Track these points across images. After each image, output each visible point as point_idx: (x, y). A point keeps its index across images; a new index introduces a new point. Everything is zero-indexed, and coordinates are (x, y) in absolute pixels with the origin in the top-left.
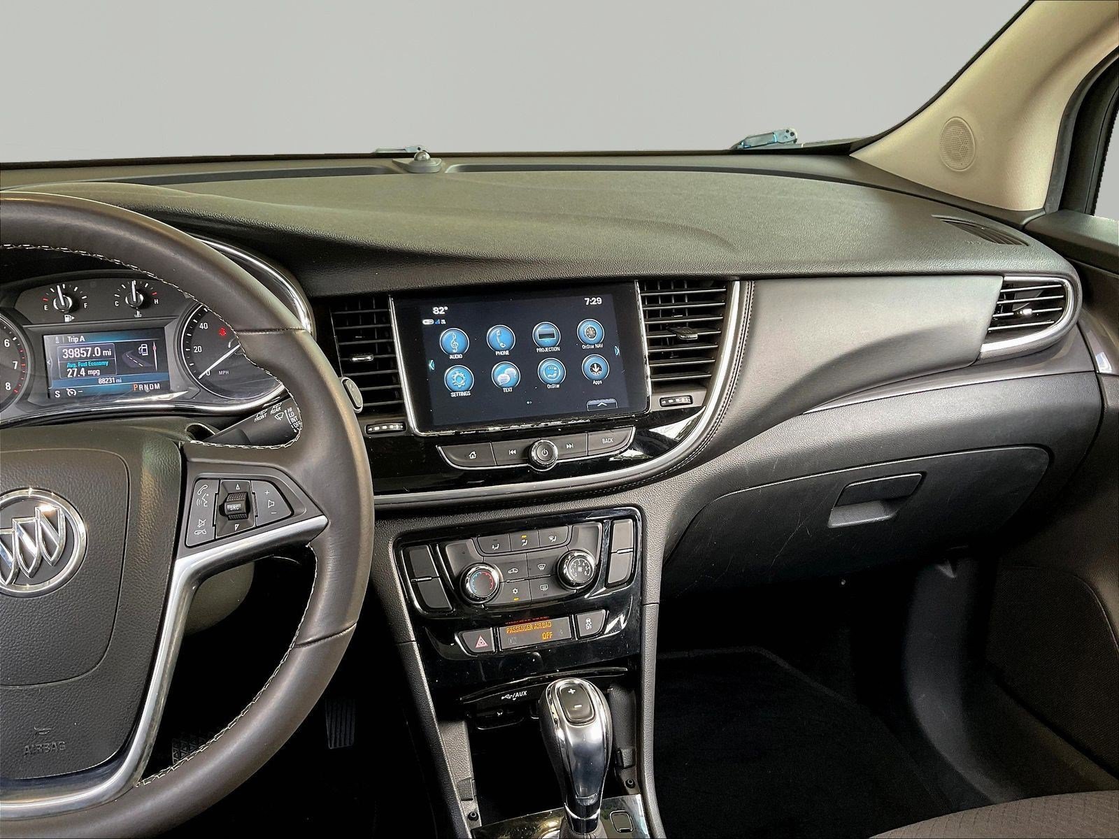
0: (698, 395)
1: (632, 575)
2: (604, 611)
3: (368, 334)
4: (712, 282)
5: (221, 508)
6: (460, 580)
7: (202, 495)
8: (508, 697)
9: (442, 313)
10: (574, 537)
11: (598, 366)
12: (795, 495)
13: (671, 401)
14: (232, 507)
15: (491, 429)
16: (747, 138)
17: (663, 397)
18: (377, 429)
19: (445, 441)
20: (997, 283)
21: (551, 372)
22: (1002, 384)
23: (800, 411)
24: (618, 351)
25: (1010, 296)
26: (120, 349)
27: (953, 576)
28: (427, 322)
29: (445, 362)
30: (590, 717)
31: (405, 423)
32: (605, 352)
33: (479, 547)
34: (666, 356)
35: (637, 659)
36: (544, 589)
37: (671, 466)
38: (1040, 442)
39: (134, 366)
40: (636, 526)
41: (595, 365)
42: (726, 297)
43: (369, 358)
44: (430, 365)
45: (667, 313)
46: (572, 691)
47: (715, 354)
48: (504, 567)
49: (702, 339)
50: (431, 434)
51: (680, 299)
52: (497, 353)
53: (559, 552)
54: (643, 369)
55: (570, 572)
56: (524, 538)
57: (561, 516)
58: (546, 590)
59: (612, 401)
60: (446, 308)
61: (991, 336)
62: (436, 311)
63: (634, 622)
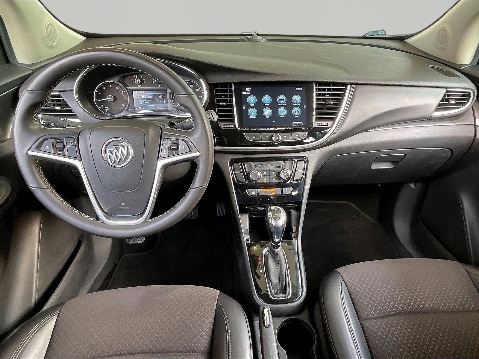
0: (330, 123)
1: (302, 178)
2: (292, 188)
3: (226, 96)
4: (341, 85)
5: (170, 147)
6: (248, 174)
7: (166, 143)
8: (260, 209)
9: (249, 90)
10: (285, 165)
11: (298, 111)
12: (360, 157)
13: (320, 124)
14: (174, 147)
15: (261, 129)
16: (369, 32)
17: (318, 122)
18: (226, 126)
19: (246, 132)
20: (444, 91)
21: (282, 112)
22: (438, 127)
23: (365, 131)
24: (305, 106)
25: (449, 96)
26: (154, 96)
27: (414, 187)
28: (244, 93)
29: (249, 106)
30: (280, 218)
31: (234, 125)
32: (301, 107)
33: (255, 165)
34: (322, 109)
35: (301, 202)
36: (274, 179)
37: (318, 145)
38: (449, 148)
39: (158, 102)
40: (305, 163)
41: (297, 111)
42: (345, 90)
43: (225, 104)
44: (244, 107)
45: (324, 95)
46: (276, 210)
47: (338, 109)
48: (262, 172)
49: (334, 104)
50: (242, 129)
51: (329, 90)
52: (265, 104)
53: (279, 169)
54: (312, 113)
55: (282, 175)
56: (269, 163)
57: (281, 158)
58: (274, 180)
59: (301, 123)
60: (250, 89)
61: (437, 109)
62: (247, 89)
63: (301, 192)
